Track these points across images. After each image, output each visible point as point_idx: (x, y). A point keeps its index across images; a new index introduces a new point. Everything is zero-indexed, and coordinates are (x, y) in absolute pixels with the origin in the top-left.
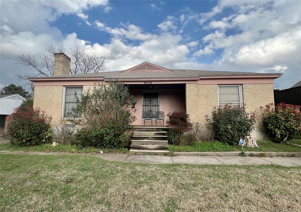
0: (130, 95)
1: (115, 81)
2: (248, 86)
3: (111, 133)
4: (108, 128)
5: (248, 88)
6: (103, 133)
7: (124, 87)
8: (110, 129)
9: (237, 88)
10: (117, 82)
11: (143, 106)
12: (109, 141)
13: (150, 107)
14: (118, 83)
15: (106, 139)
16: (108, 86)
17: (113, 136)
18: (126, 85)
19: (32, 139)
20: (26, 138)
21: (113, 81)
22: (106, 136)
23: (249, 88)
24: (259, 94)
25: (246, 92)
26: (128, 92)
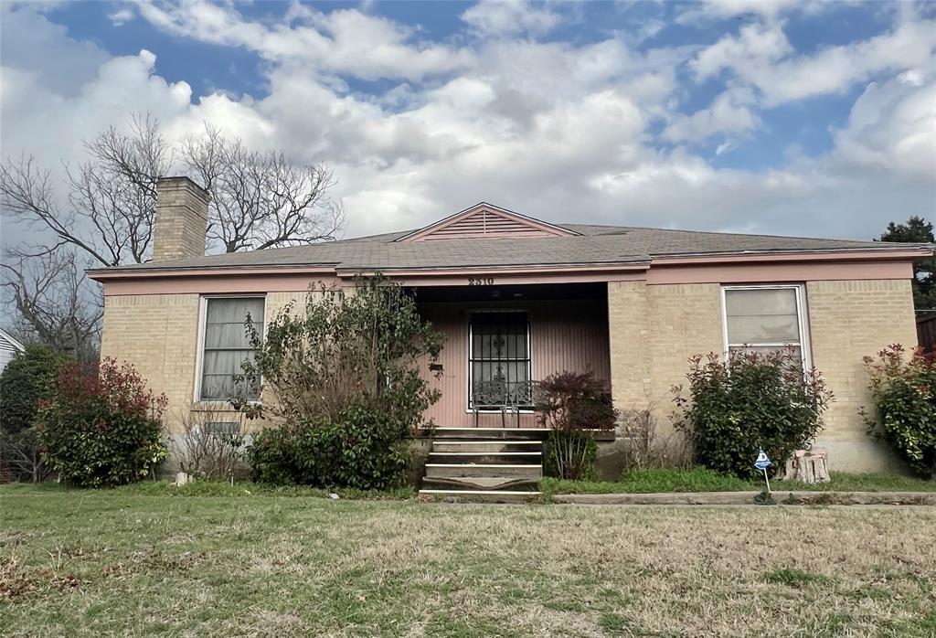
0: (423, 322)
1: (374, 278)
2: (827, 288)
3: (363, 438)
4: (354, 422)
5: (826, 295)
6: (338, 436)
7: (401, 296)
8: (360, 425)
9: (790, 295)
10: (380, 282)
11: (473, 361)
12: (358, 464)
13: (495, 366)
14: (384, 284)
15: (349, 457)
16: (350, 293)
17: (369, 447)
18: (408, 290)
19: (110, 466)
20: (97, 460)
21: (366, 278)
22: (348, 448)
23: (831, 295)
24: (865, 313)
25: (819, 309)
26: (414, 312)
